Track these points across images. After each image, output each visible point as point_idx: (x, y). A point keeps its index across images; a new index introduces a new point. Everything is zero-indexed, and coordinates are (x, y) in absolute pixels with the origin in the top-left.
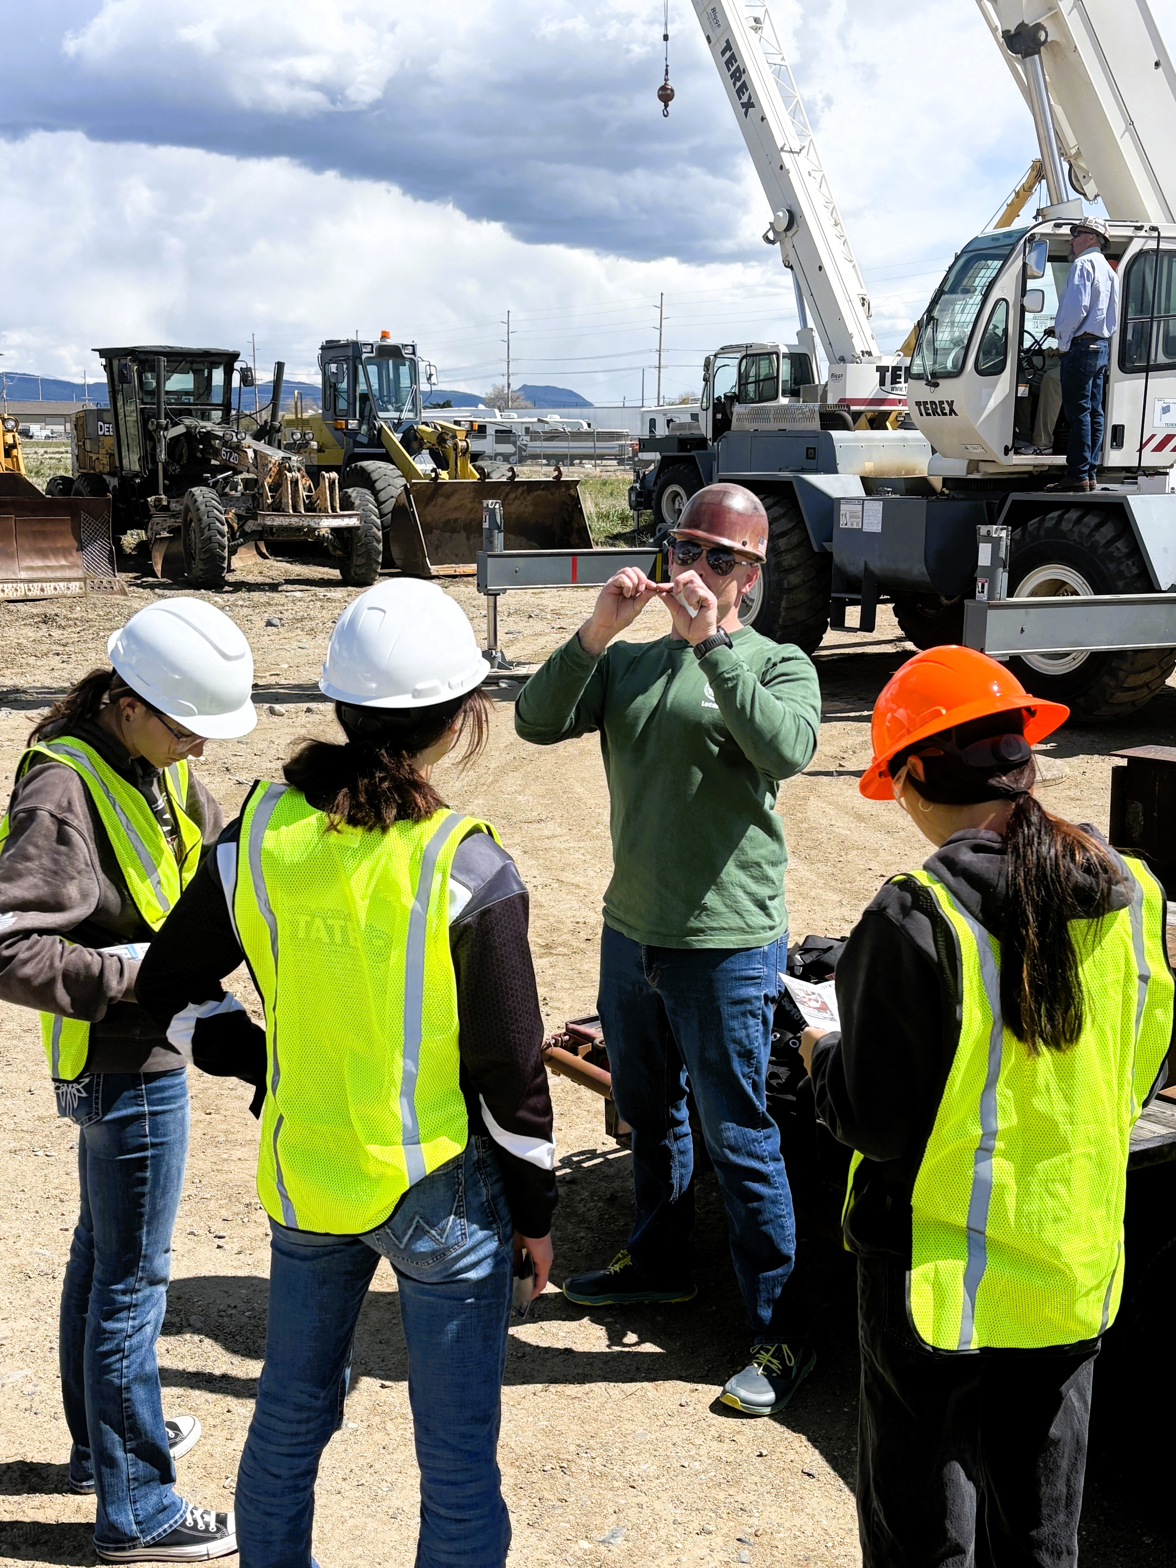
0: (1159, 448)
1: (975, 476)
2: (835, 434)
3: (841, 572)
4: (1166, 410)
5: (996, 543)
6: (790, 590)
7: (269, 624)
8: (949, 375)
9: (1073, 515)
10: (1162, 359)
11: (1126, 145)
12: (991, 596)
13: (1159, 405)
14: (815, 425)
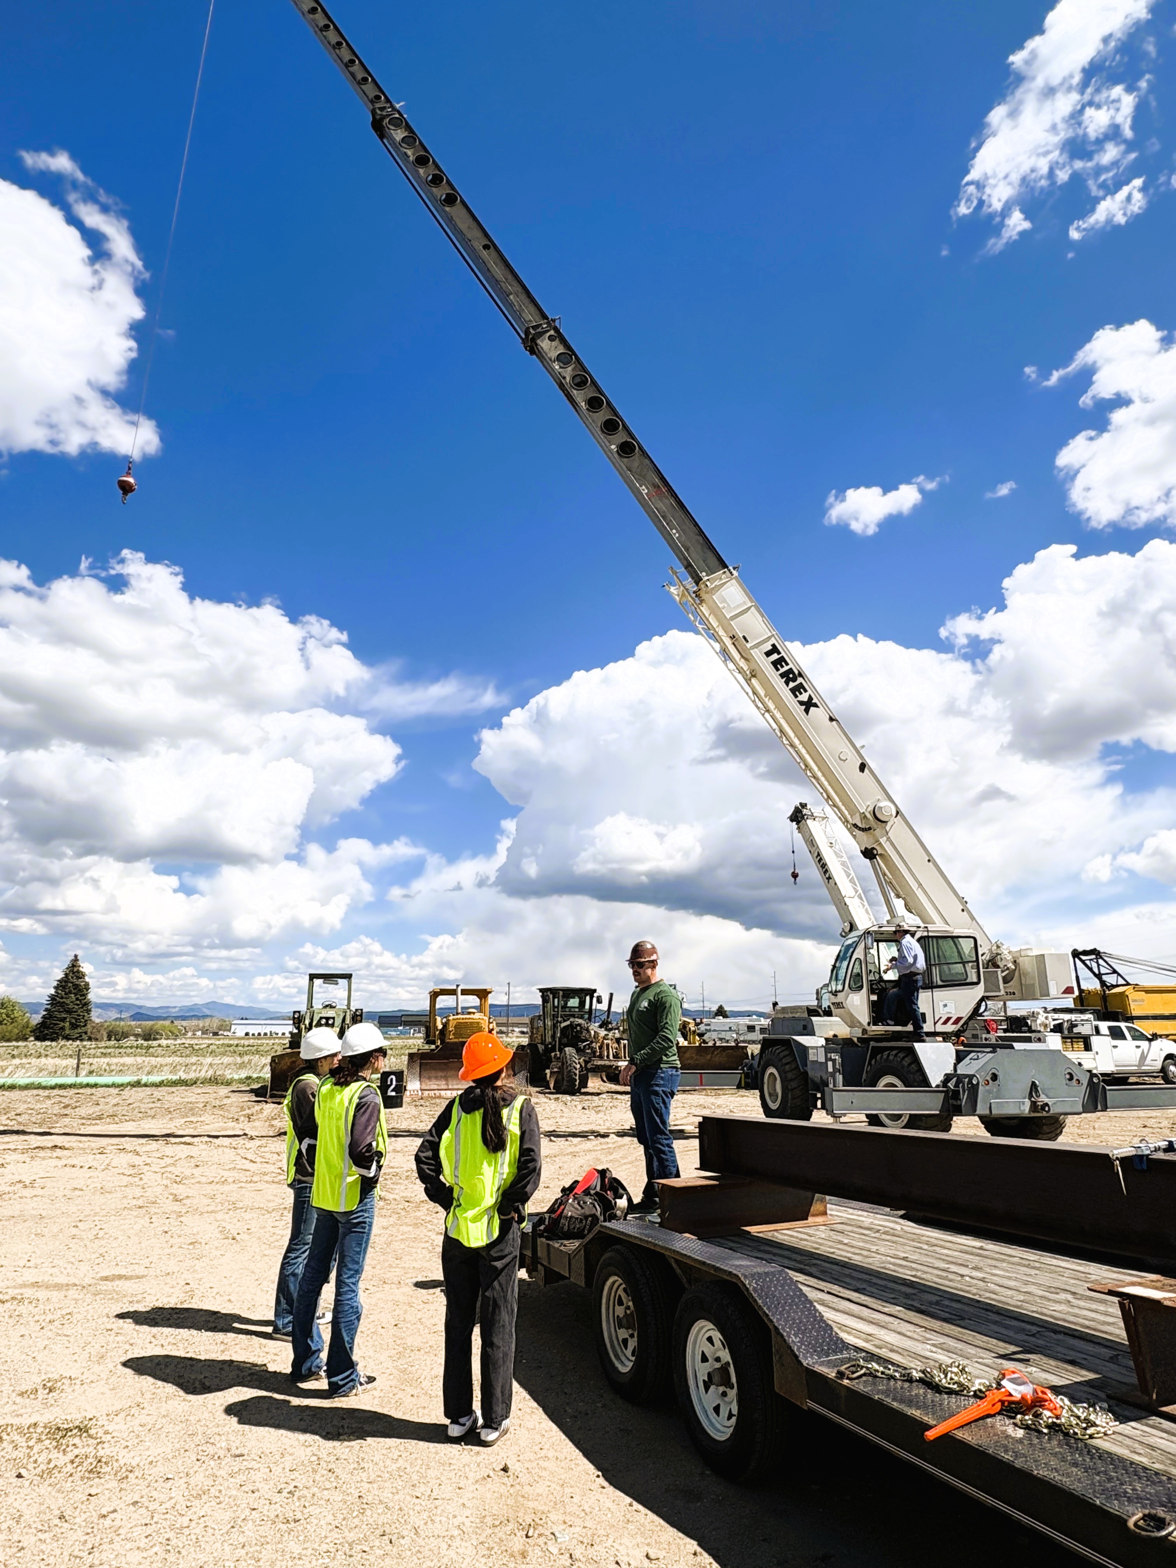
0: (945, 1023)
1: (865, 1036)
2: (813, 1019)
3: (812, 1081)
4: (945, 1006)
5: (834, 1061)
6: (792, 1090)
7: (583, 1108)
8: (840, 991)
9: (894, 1052)
10: (940, 983)
11: (919, 893)
12: (835, 1086)
13: (941, 1004)
14: (806, 1015)
